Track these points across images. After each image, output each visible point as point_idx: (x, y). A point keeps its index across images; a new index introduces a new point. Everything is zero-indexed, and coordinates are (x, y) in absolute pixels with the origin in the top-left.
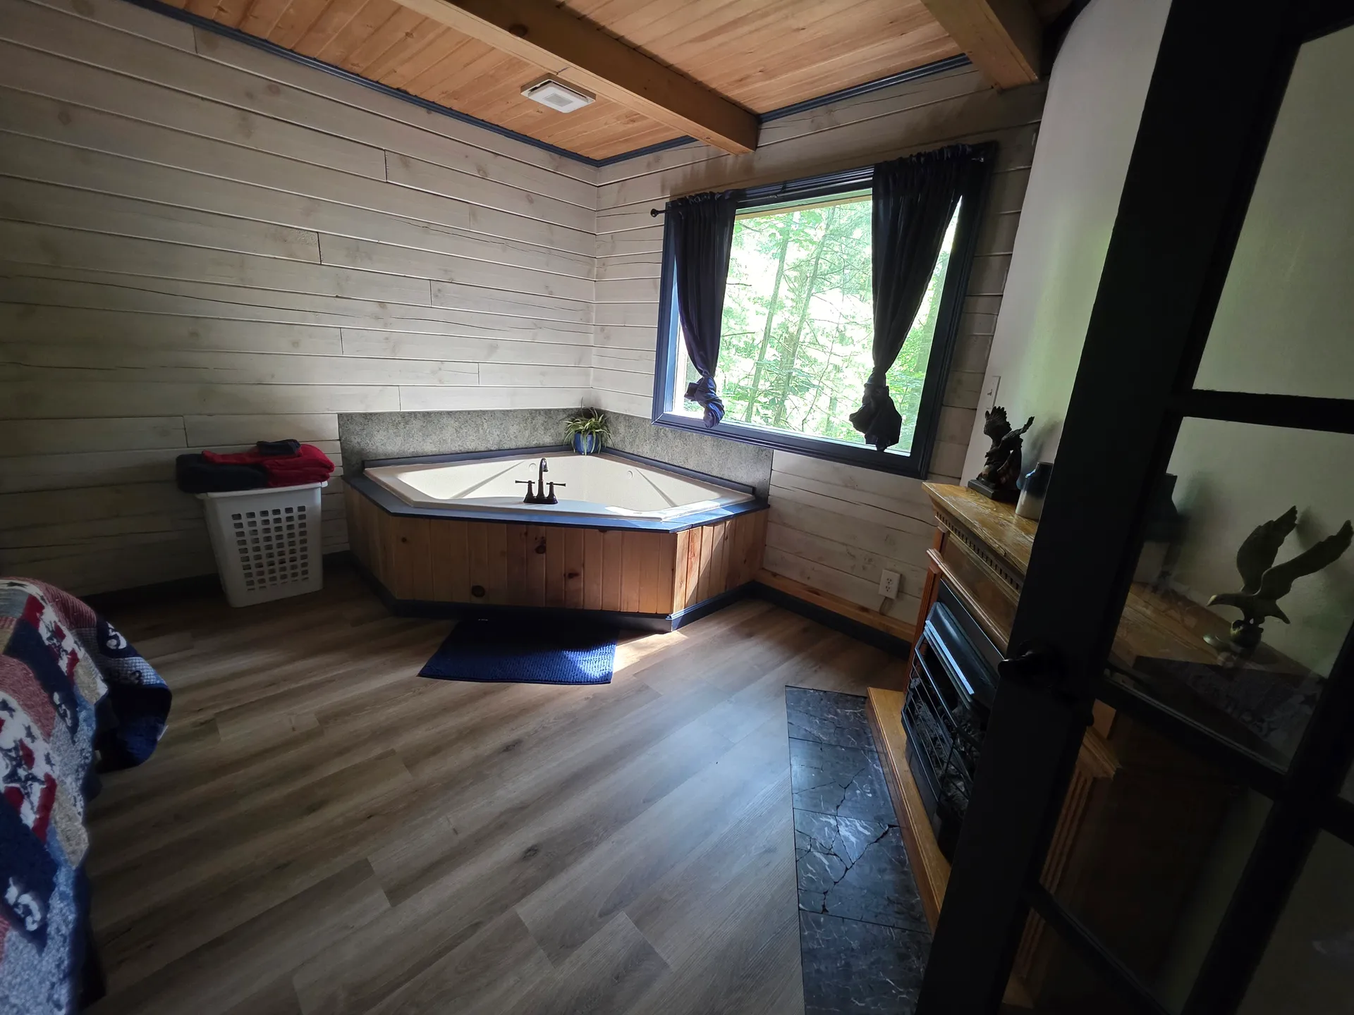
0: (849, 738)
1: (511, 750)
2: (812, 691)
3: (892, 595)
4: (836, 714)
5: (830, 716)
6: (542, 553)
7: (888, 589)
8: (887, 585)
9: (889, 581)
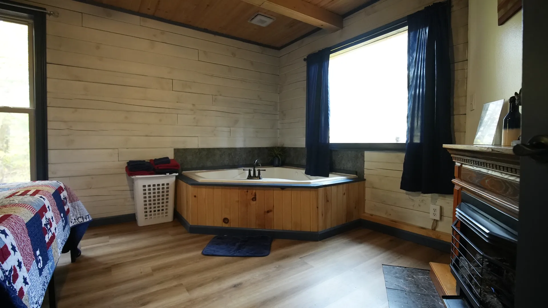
0: (422, 289)
1: (237, 287)
2: (398, 267)
3: (438, 218)
4: (413, 278)
5: (410, 279)
6: (254, 201)
7: (434, 215)
8: (434, 212)
9: (435, 210)
